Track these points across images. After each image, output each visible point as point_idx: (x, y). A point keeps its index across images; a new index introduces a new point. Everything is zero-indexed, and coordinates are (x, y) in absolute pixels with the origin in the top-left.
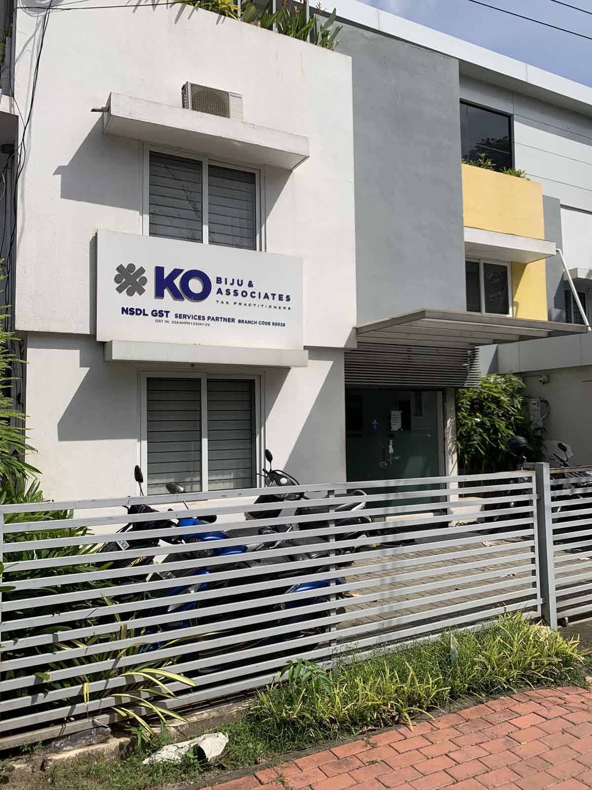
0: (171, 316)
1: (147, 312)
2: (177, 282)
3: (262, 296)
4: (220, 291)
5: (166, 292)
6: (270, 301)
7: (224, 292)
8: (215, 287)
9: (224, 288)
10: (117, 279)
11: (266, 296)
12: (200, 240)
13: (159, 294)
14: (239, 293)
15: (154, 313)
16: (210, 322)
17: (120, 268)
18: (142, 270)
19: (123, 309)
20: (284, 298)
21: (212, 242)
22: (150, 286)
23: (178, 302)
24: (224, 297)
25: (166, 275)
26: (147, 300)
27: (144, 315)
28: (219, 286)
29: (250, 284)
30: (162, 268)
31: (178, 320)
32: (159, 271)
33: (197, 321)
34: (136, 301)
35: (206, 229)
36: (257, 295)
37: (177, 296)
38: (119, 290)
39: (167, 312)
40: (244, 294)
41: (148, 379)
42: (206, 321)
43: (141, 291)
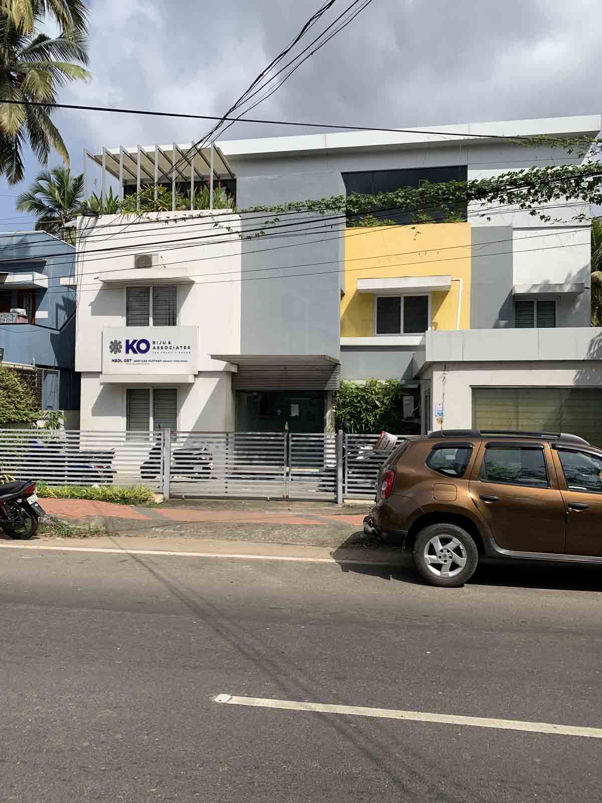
0: (132, 362)
1: (122, 360)
2: (135, 346)
3: (176, 347)
4: (154, 348)
5: (130, 351)
6: (179, 350)
7: (156, 347)
8: (152, 346)
9: (156, 346)
10: (110, 347)
11: (177, 348)
12: (148, 324)
13: (127, 352)
14: (164, 347)
15: (125, 361)
16: (150, 363)
17: (111, 342)
18: (120, 342)
19: (112, 360)
20: (187, 348)
21: (155, 324)
22: (124, 349)
23: (136, 355)
24: (156, 350)
26: (122, 355)
27: (121, 362)
28: (154, 345)
29: (169, 343)
31: (135, 363)
32: (127, 341)
33: (144, 363)
34: (118, 356)
35: (151, 319)
36: (172, 348)
37: (134, 352)
38: (111, 352)
39: (130, 360)
40: (166, 348)
41: (127, 390)
42: (148, 362)
43: (120, 352)
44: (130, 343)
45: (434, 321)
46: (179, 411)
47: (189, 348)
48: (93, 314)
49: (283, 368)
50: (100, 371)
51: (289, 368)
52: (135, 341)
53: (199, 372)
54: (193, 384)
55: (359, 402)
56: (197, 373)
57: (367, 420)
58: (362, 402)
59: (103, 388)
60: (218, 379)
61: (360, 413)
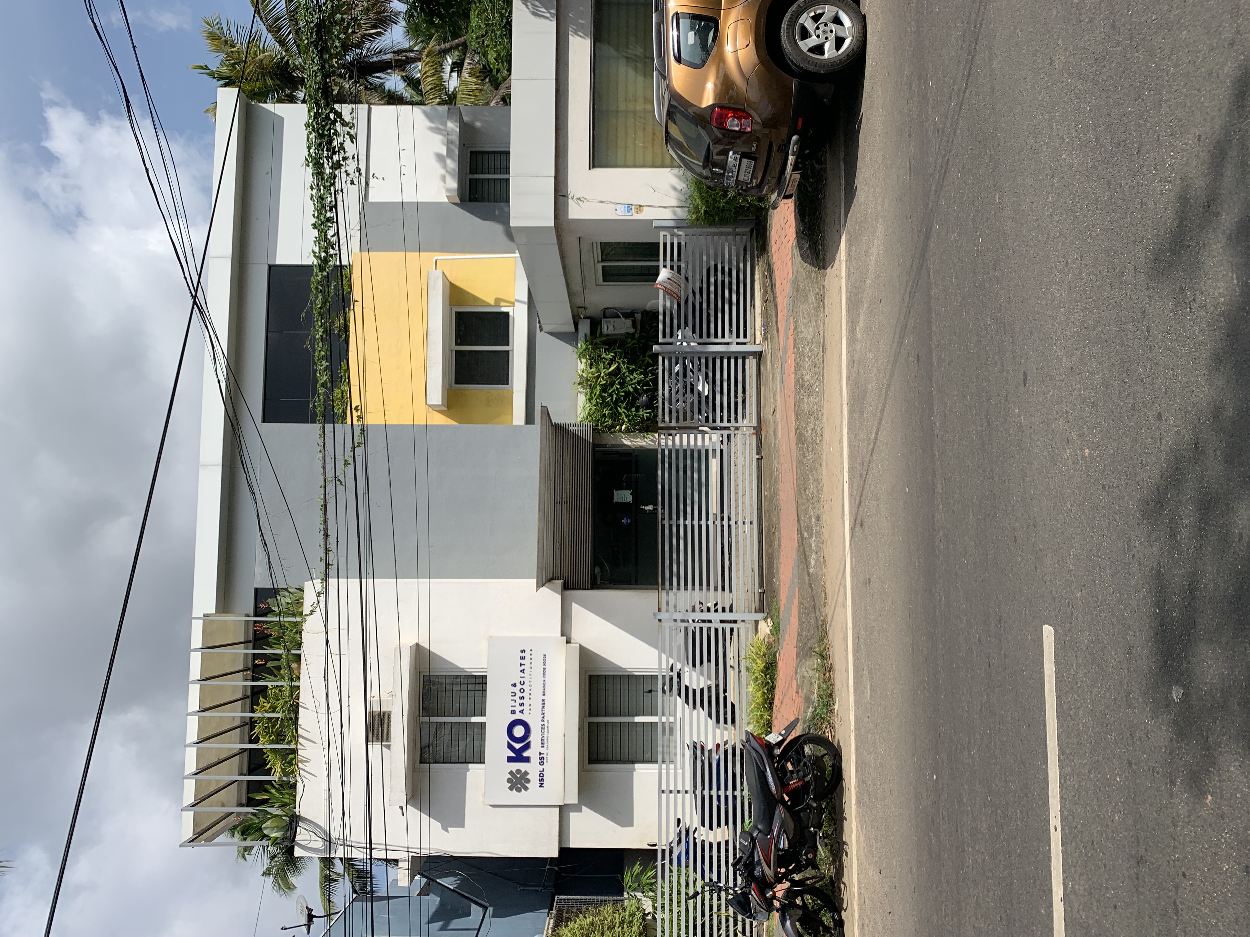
0: (543, 750)
1: (541, 768)
2: (517, 746)
3: (522, 675)
4: (522, 712)
5: (525, 754)
6: (526, 667)
7: (522, 708)
8: (518, 716)
9: (518, 709)
10: (519, 790)
11: (523, 671)
12: (482, 725)
13: (527, 760)
14: (521, 695)
15: (542, 763)
16: (545, 720)
17: (511, 788)
18: (511, 773)
19: (540, 786)
20: (523, 655)
21: (483, 714)
22: (522, 766)
23: (532, 745)
24: (526, 708)
25: (513, 755)
26: (532, 769)
27: (543, 770)
28: (517, 712)
29: (514, 685)
30: (508, 757)
31: (545, 745)
32: (510, 759)
33: (546, 730)
34: (534, 777)
35: (474, 719)
36: (522, 680)
37: (527, 746)
38: (526, 789)
39: (540, 754)
40: (522, 691)
41: (589, 763)
42: (545, 723)
43: (526, 773)
44: (514, 755)
45: (492, 303)
46: (625, 670)
47: (523, 651)
48: (461, 824)
49: (558, 507)
50: (557, 810)
51: (558, 499)
52: (510, 747)
53: (562, 635)
54: (580, 645)
55: (611, 395)
56: (565, 638)
57: (638, 383)
58: (610, 391)
59: (585, 806)
60: (574, 604)
61: (628, 394)
